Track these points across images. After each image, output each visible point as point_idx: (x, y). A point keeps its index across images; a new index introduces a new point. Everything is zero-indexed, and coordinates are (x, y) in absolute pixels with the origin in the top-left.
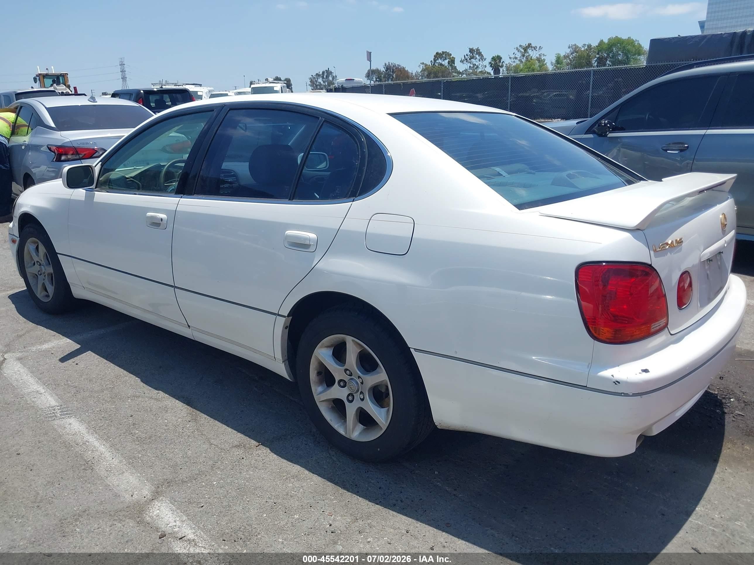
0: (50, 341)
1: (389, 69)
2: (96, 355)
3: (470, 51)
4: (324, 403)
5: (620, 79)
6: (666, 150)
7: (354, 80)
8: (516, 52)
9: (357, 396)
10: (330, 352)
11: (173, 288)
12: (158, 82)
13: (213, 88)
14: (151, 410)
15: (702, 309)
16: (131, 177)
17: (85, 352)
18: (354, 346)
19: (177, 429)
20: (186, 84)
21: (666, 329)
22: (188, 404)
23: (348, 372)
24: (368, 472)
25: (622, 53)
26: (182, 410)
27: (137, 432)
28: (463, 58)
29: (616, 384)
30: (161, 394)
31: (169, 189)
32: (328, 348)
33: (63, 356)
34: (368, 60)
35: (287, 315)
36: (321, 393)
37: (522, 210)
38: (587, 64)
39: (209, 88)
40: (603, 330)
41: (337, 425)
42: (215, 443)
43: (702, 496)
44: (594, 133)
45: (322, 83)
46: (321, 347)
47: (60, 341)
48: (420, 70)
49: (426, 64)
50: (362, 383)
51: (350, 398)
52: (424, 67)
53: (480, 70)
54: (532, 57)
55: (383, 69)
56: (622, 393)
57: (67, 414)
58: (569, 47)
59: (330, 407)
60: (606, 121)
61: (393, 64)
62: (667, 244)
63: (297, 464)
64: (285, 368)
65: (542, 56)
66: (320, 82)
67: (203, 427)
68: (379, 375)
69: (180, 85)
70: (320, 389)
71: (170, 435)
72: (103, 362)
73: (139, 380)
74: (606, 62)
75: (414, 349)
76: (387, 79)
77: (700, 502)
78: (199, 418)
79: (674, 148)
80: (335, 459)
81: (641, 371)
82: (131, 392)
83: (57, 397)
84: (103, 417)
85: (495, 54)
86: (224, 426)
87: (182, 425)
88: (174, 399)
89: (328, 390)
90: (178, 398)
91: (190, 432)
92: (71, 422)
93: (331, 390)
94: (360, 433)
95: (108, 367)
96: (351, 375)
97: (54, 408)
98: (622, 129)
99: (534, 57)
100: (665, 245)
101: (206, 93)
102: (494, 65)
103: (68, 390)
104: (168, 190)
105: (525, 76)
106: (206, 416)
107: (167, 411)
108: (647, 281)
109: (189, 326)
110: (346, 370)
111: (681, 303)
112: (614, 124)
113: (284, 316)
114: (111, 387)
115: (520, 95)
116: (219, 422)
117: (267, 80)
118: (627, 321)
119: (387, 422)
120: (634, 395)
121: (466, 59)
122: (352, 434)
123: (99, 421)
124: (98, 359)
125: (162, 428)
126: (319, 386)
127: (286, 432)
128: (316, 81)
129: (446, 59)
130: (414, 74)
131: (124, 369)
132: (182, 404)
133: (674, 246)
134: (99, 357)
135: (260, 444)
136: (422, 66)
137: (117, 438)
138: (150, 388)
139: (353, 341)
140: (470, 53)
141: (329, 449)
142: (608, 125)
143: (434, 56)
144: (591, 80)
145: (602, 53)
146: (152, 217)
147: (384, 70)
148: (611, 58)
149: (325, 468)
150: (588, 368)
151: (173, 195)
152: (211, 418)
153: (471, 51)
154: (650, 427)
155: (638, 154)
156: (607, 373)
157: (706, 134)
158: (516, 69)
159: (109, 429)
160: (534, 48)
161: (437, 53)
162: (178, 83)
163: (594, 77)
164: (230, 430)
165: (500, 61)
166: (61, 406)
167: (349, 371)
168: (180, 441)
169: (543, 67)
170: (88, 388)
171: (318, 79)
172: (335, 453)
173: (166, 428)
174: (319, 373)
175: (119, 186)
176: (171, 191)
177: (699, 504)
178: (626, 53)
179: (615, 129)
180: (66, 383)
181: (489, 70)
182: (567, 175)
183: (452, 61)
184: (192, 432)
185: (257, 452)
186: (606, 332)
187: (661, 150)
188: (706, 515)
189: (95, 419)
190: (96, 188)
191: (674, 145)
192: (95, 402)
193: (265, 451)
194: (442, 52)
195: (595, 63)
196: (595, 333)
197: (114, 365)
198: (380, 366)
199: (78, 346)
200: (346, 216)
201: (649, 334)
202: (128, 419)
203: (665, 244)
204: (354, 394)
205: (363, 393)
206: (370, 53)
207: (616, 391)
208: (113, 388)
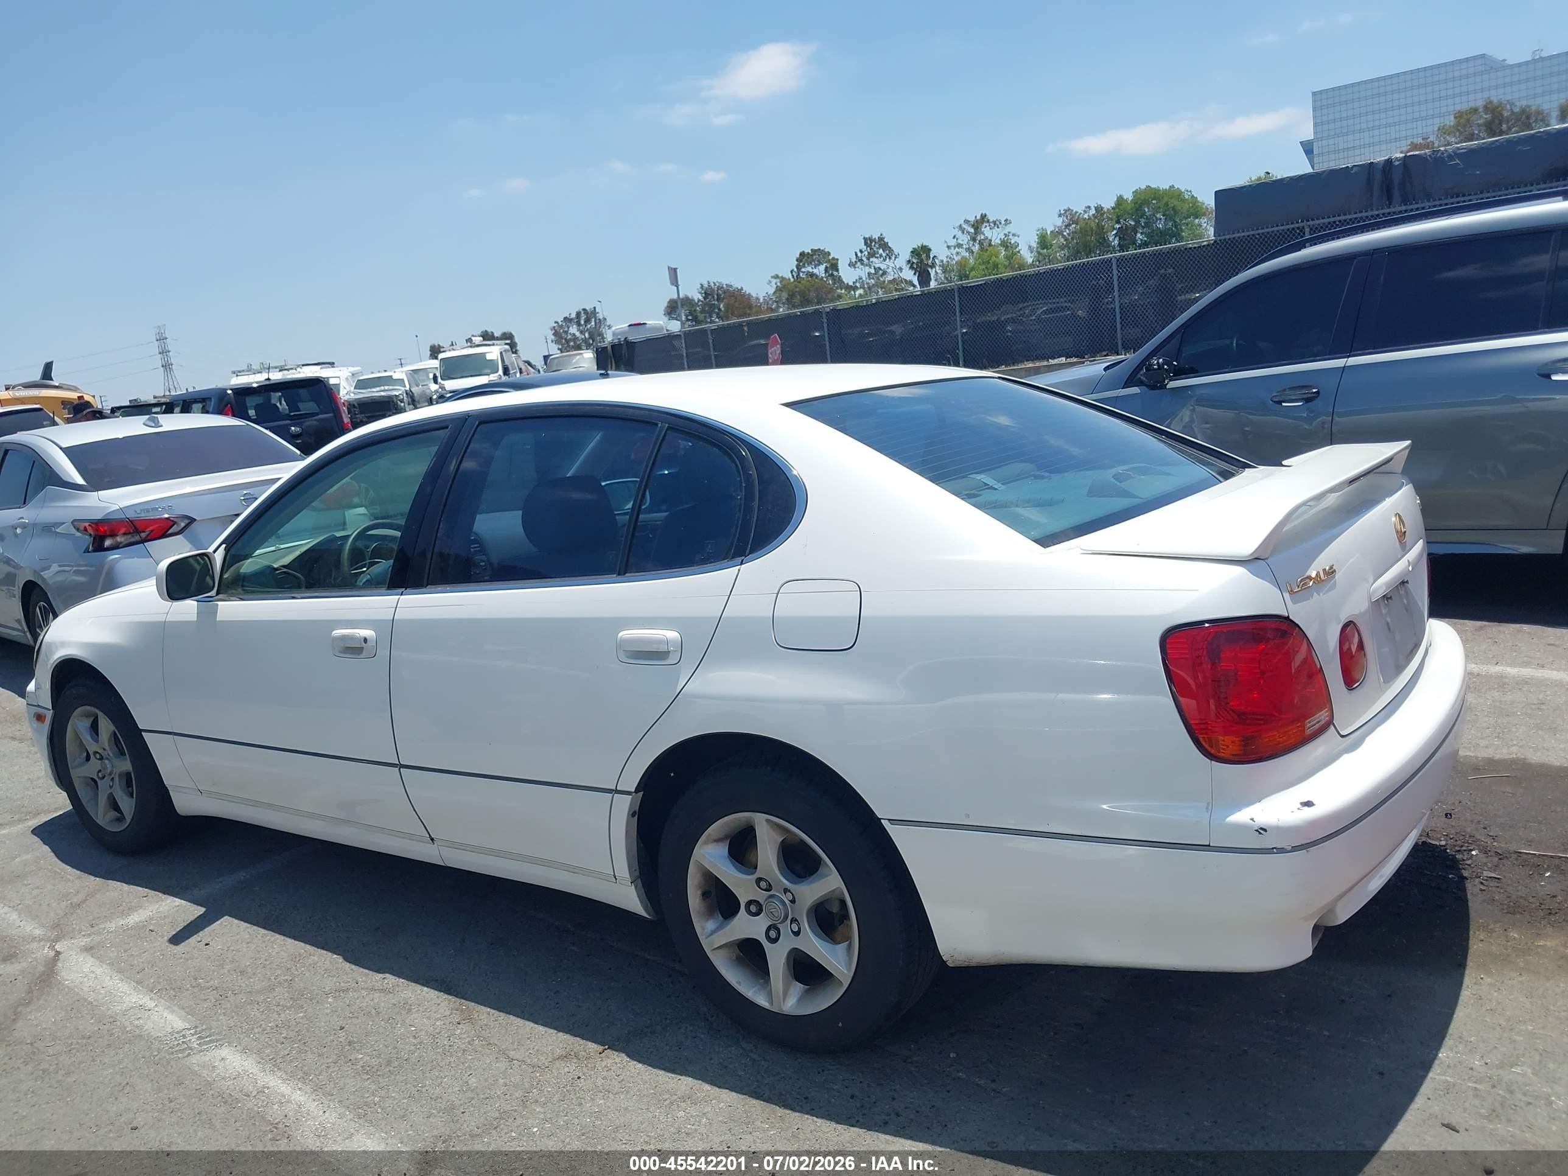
0: (141, 907)
1: (710, 295)
2: (242, 922)
3: (866, 243)
4: (721, 952)
5: (1170, 271)
6: (1280, 403)
7: (645, 324)
8: (959, 234)
9: (785, 929)
10: (723, 849)
11: (397, 769)
12: (245, 368)
13: (359, 368)
14: (378, 1013)
15: (1390, 687)
16: (284, 566)
17: (217, 920)
18: (771, 832)
19: (438, 1040)
20: (303, 365)
21: (1332, 727)
22: (448, 991)
23: (763, 884)
24: (823, 1071)
25: (1163, 216)
26: (439, 1005)
27: (361, 1056)
28: (854, 260)
29: (1260, 833)
30: (391, 979)
31: (361, 581)
32: (720, 844)
33: (174, 933)
34: (673, 284)
35: (633, 790)
36: (713, 932)
37: (1048, 547)
38: (1100, 243)
39: (352, 369)
40: (1224, 741)
41: (751, 991)
42: (518, 1057)
43: (1446, 1033)
44: (1140, 383)
45: (578, 334)
46: (706, 843)
47: (161, 905)
48: (773, 290)
49: (782, 277)
50: (793, 901)
51: (773, 934)
52: (779, 284)
53: (890, 278)
54: (991, 240)
55: (697, 296)
56: (1273, 848)
57: (211, 1041)
58: (1060, 215)
59: (734, 958)
60: (1161, 360)
61: (717, 284)
62: (1310, 578)
63: (686, 1076)
64: (638, 894)
65: (1011, 237)
66: (574, 334)
67: (488, 1031)
68: (825, 879)
69: (292, 369)
70: (710, 925)
71: (426, 1053)
72: (259, 934)
73: (340, 959)
74: (1136, 234)
75: (889, 820)
76: (707, 315)
77: (1444, 1042)
78: (476, 1016)
79: (1294, 398)
80: (755, 1056)
81: (1300, 806)
82: (329, 984)
83: (183, 1013)
84: (285, 1038)
85: (916, 244)
86: (527, 1023)
87: (445, 1033)
88: (419, 986)
89: (727, 925)
90: (426, 984)
91: (464, 1043)
92: (223, 1055)
93: (732, 923)
94: (799, 1000)
95: (273, 942)
96: (769, 889)
97: (183, 1033)
98: (1193, 372)
99: (996, 241)
100: (1307, 580)
101: (347, 379)
102: (917, 265)
103: (202, 995)
104: (358, 583)
105: (985, 284)
106: (489, 1009)
107: (410, 1010)
108: (1286, 648)
109: (432, 839)
110: (759, 880)
111: (1350, 680)
112: (1175, 363)
113: (628, 793)
114: (287, 980)
115: (978, 321)
116: (518, 1017)
117: (469, 340)
118: (1261, 720)
119: (850, 968)
120: (1295, 849)
121: (859, 261)
122: (784, 1002)
123: (280, 1046)
124: (248, 930)
125: (407, 1044)
126: (708, 920)
127: (651, 1020)
128: (566, 332)
129: (820, 263)
130: (761, 301)
131: (305, 943)
132: (436, 992)
133: (1323, 581)
134: (249, 925)
135: (607, 1047)
136: (774, 281)
137: (324, 1073)
138: (367, 971)
139: (768, 821)
140: (865, 247)
141: (741, 1040)
142: (1165, 367)
143: (797, 260)
144: (1115, 278)
145: (1125, 220)
146: (344, 638)
147: (701, 298)
148: (1143, 227)
149: (740, 1076)
150: (1207, 811)
151: (383, 591)
152: (500, 1011)
153: (868, 242)
154: (1330, 910)
155: (1230, 414)
156: (1242, 816)
157: (1347, 365)
158: (963, 271)
159: (304, 1058)
160: (995, 223)
161: (802, 254)
162: (286, 365)
163: (1119, 271)
164: (541, 1029)
165: (928, 257)
166: (196, 1027)
167: (766, 881)
168: (450, 1062)
169: (1014, 257)
170: (240, 986)
171: (568, 328)
172: (754, 1046)
173: (415, 1041)
174: (705, 895)
175: (263, 585)
176: (364, 583)
177: (1443, 1046)
178: (1171, 214)
179: (1180, 373)
180: (194, 984)
181: (909, 275)
182: (1113, 477)
183: (834, 266)
184: (469, 1043)
185: (604, 1064)
186: (1228, 743)
187: (1271, 402)
188: (1458, 1064)
189: (270, 1043)
190: (218, 593)
191: (1292, 392)
192: (263, 1012)
193: (617, 1060)
194: (812, 250)
195: (1114, 239)
196: (1212, 747)
197: (283, 938)
198: (824, 861)
199: (202, 910)
200: (731, 592)
201: (1304, 740)
202: (335, 1034)
203: (1307, 578)
204: (779, 926)
205: (796, 920)
206: (675, 270)
207: (1263, 847)
208: (291, 980)
